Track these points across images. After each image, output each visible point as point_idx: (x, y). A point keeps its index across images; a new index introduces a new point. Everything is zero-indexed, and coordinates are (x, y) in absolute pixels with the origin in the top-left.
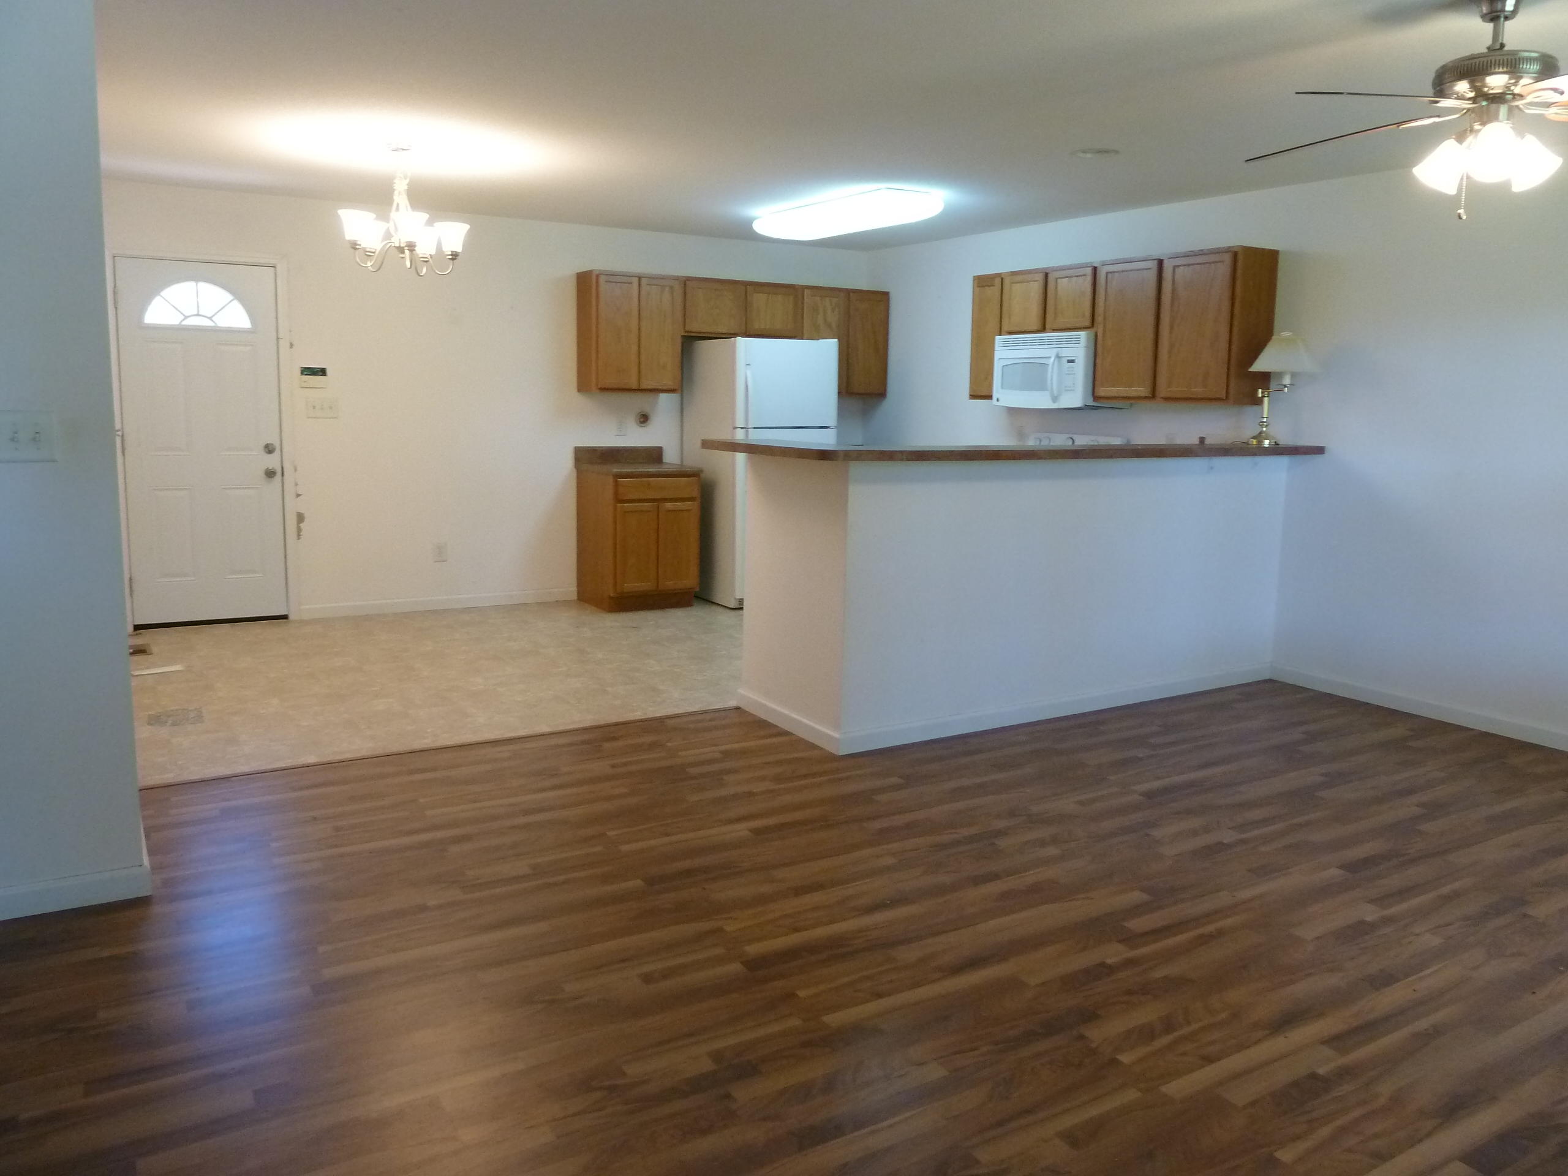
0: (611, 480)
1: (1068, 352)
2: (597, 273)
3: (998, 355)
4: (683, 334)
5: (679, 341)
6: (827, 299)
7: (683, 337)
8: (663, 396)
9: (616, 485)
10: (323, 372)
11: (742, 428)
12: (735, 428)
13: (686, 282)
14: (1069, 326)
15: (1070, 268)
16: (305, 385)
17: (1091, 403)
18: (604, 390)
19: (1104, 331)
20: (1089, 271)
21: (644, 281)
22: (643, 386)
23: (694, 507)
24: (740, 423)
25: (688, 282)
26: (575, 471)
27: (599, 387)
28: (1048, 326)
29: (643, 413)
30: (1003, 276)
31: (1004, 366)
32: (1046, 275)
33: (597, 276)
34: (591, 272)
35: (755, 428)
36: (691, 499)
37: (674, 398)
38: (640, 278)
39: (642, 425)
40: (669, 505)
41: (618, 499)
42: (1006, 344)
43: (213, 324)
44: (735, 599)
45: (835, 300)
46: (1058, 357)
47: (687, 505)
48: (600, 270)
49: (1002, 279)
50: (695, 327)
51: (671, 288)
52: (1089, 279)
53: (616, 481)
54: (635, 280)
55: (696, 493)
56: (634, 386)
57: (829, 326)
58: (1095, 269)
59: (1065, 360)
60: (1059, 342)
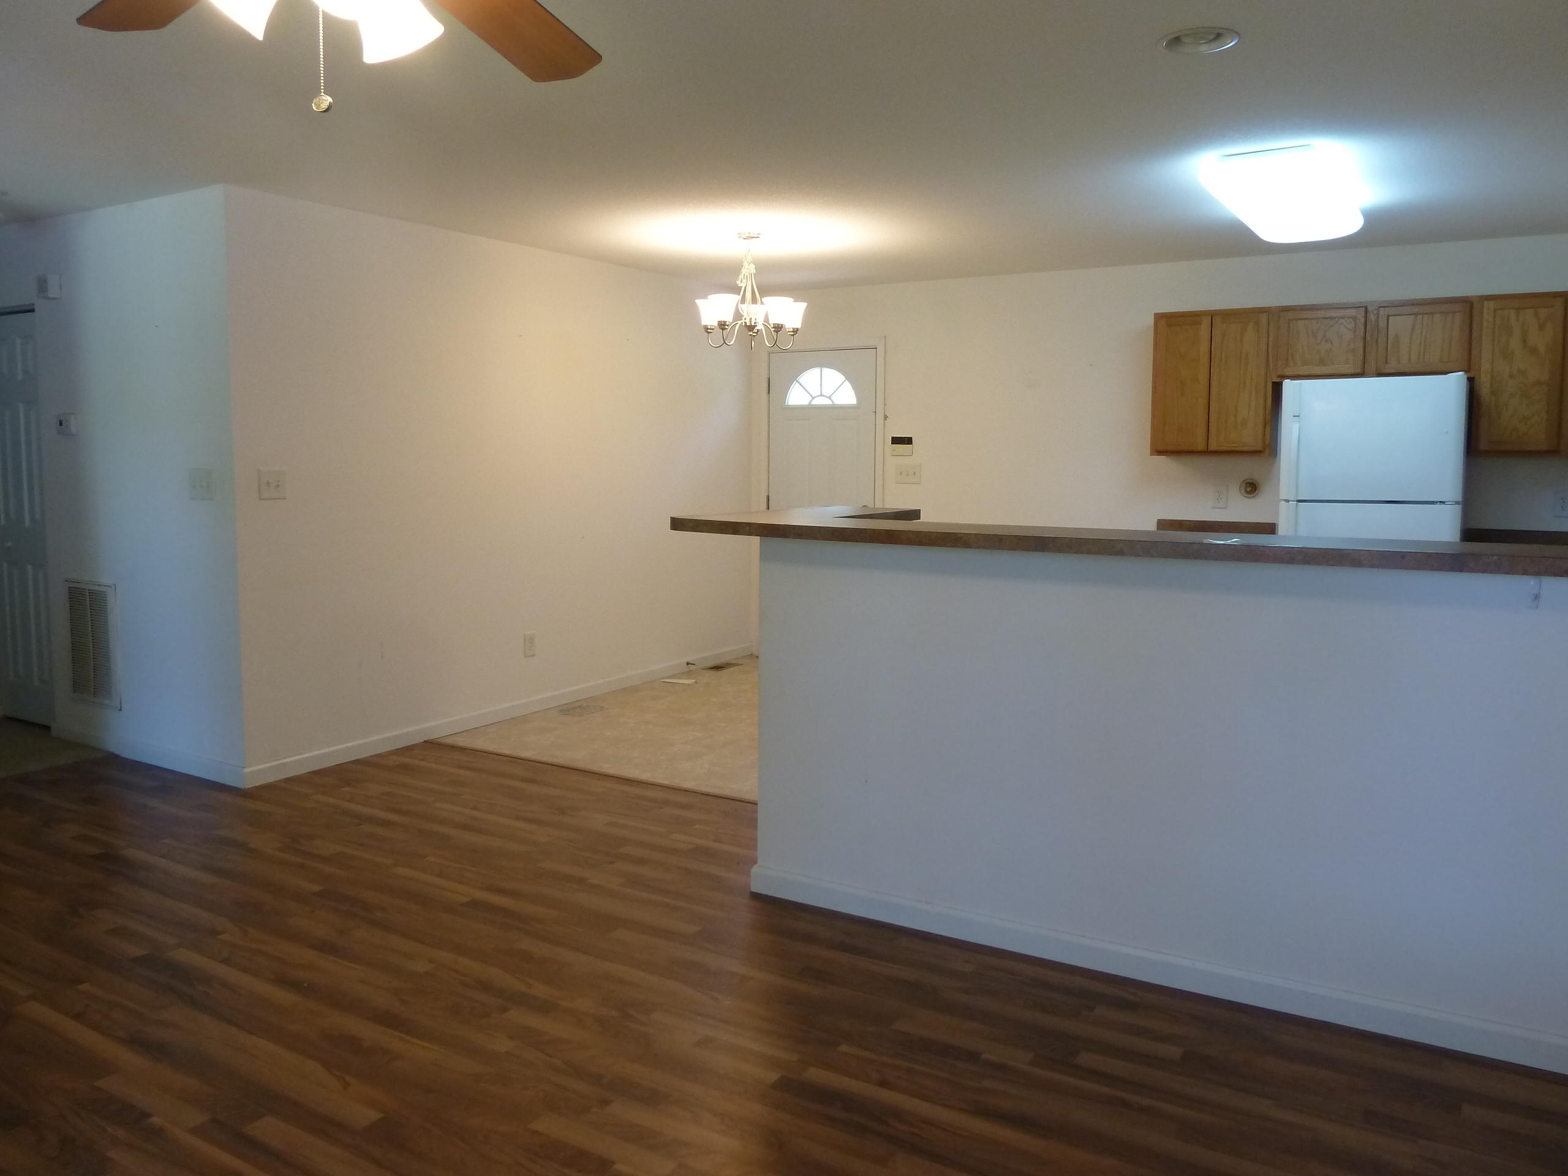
4: (1275, 380)
5: (1266, 389)
7: (1275, 383)
10: (908, 441)
13: (1279, 313)
16: (894, 453)
21: (1217, 320)
22: (1213, 447)
25: (1282, 314)
29: (1251, 481)
38: (1212, 317)
39: (1249, 496)
43: (831, 403)
50: (1293, 370)
54: (1206, 321)
56: (1201, 447)
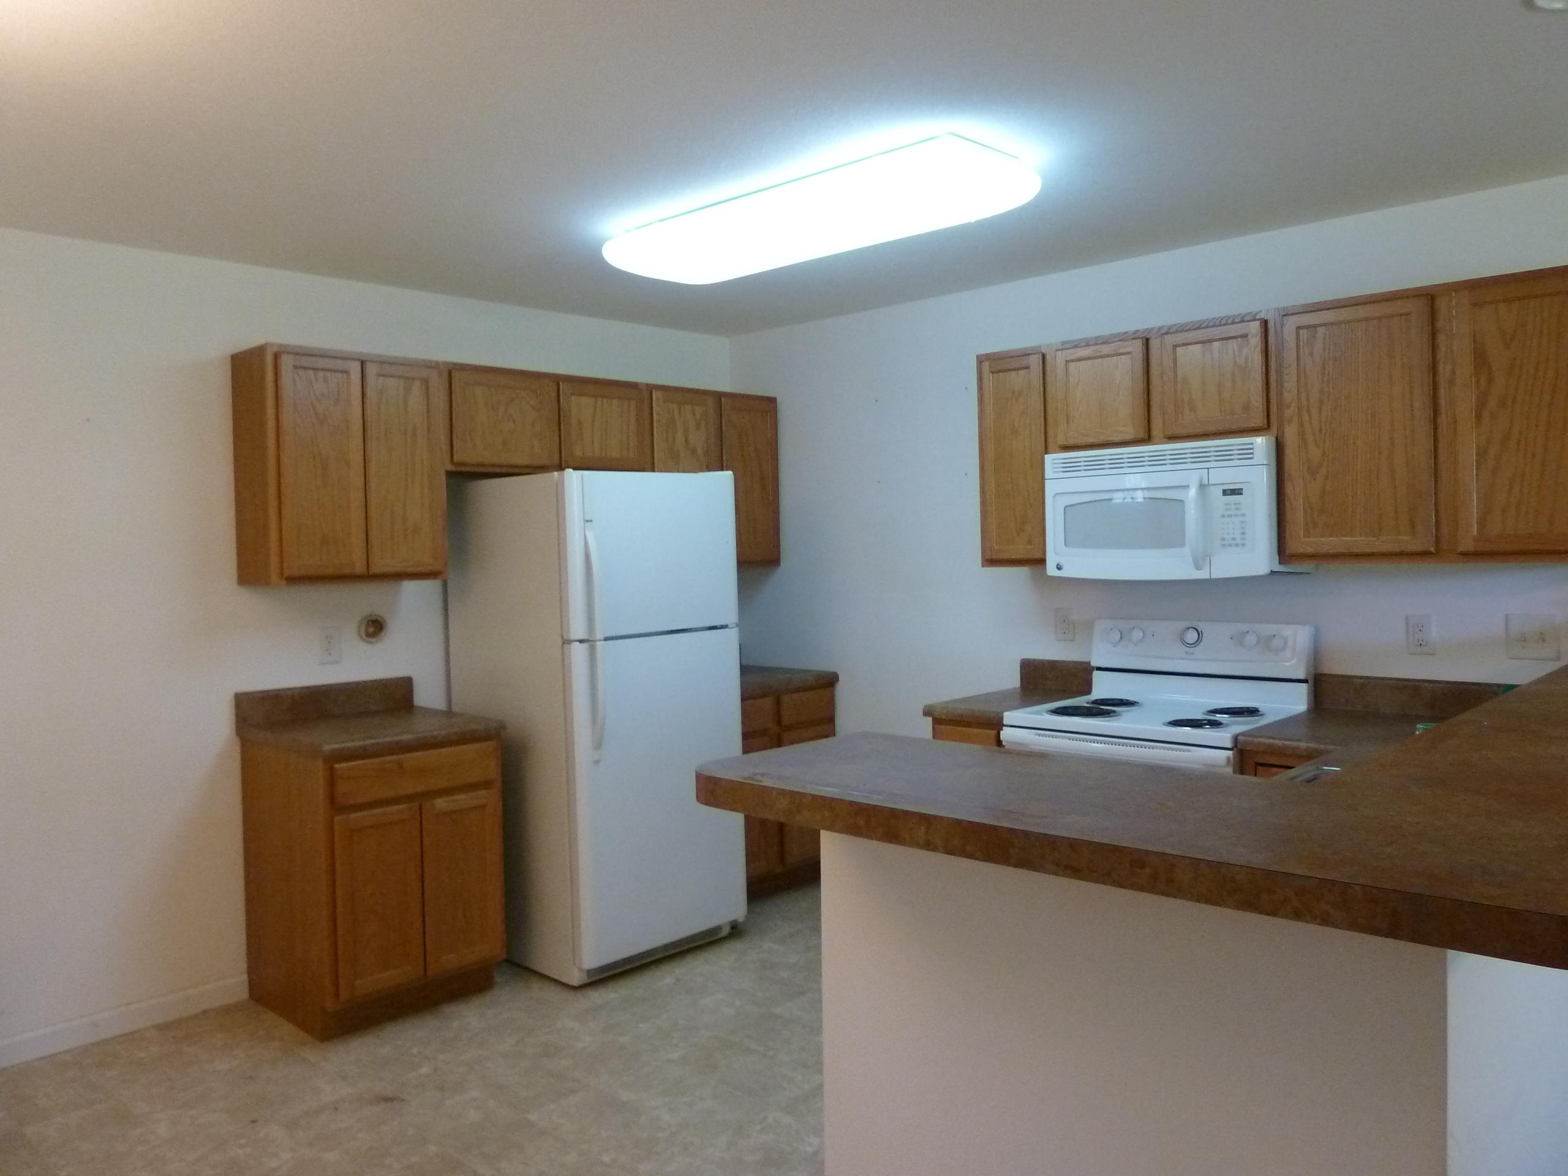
0: (319, 769)
1: (1226, 475)
2: (275, 349)
3: (1051, 488)
4: (450, 467)
5: (442, 480)
6: (688, 408)
7: (450, 474)
8: (410, 589)
9: (332, 779)
11: (581, 641)
12: (570, 642)
13: (452, 373)
14: (1212, 428)
15: (1199, 326)
17: (1278, 568)
18: (293, 580)
19: (1302, 434)
20: (1255, 327)
21: (371, 370)
22: (375, 570)
23: (489, 798)
24: (577, 629)
25: (455, 374)
26: (237, 742)
27: (286, 575)
28: (1157, 430)
29: (372, 618)
30: (1043, 351)
31: (1066, 507)
32: (1147, 341)
33: (276, 356)
34: (261, 350)
35: (607, 639)
36: (487, 784)
37: (431, 587)
38: (363, 363)
39: (372, 640)
40: (441, 803)
41: (336, 805)
42: (1069, 468)
44: (580, 969)
45: (699, 410)
46: (1202, 487)
47: (481, 797)
48: (280, 345)
49: (1044, 356)
50: (472, 454)
51: (425, 382)
52: (1256, 341)
53: (332, 771)
54: (355, 367)
55: (492, 769)
56: (359, 568)
57: (694, 451)
58: (1265, 323)
59: (1219, 491)
60: (1199, 457)
